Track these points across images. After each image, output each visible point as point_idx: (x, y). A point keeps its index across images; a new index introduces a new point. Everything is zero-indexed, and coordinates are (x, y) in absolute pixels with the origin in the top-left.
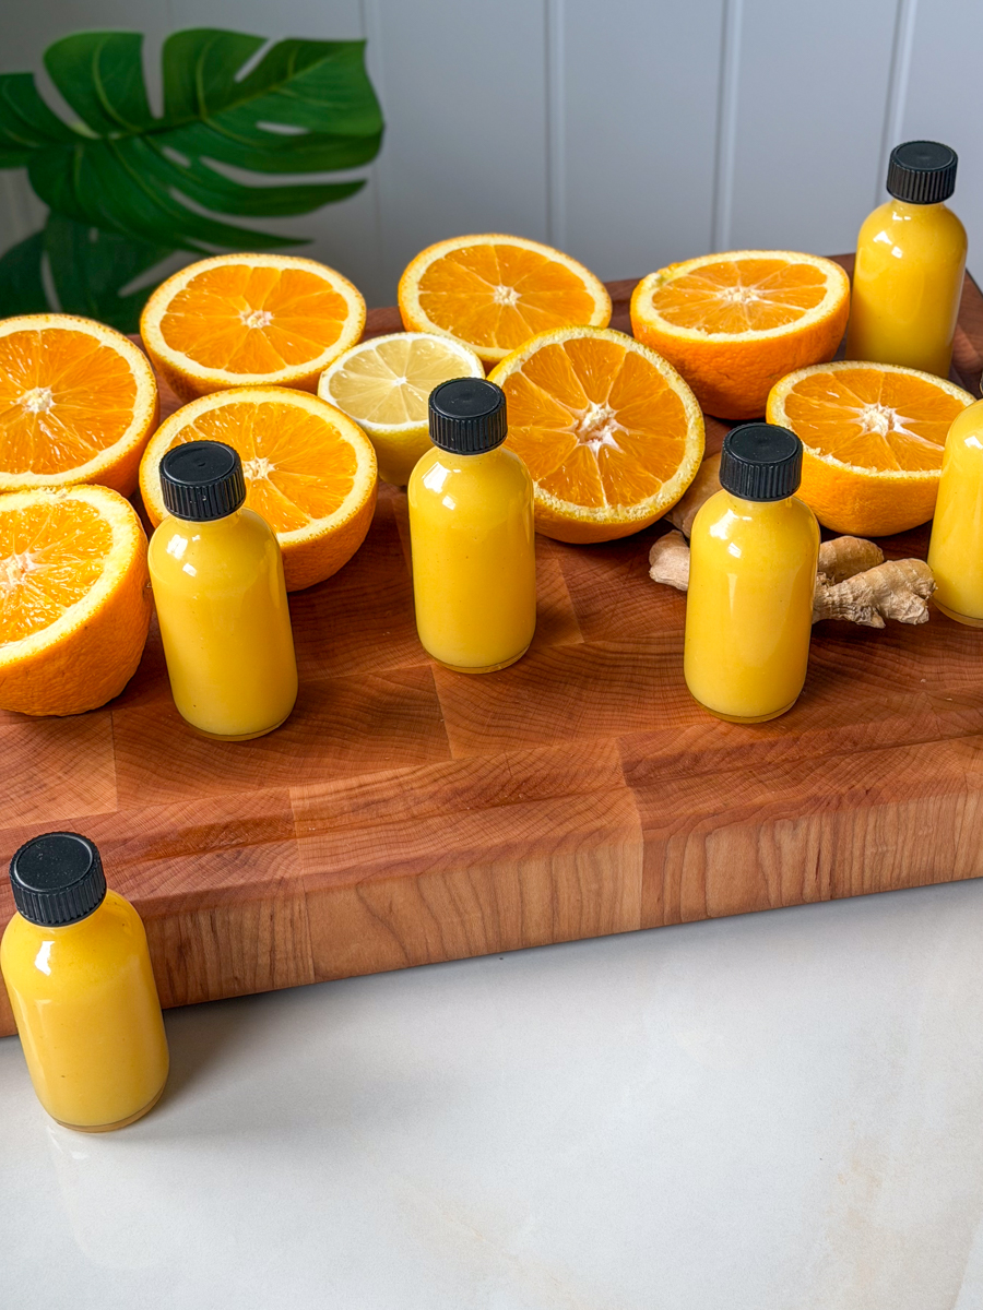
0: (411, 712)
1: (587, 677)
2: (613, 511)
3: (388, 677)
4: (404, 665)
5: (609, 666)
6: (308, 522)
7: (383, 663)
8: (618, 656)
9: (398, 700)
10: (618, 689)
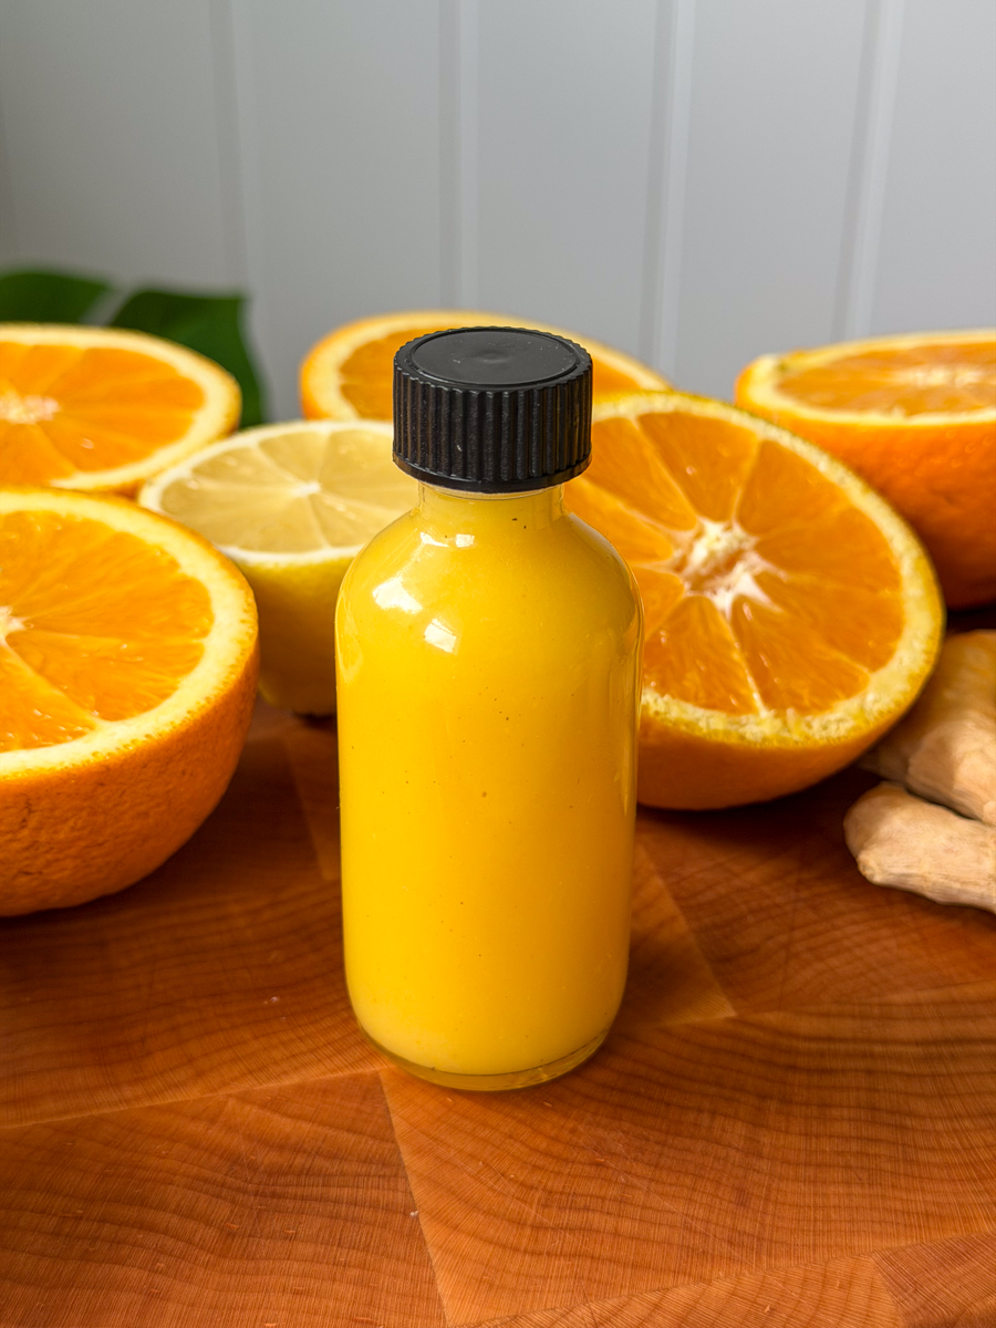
0: (334, 1192)
1: (763, 1097)
2: (778, 723)
3: (274, 1104)
4: (315, 1074)
5: (809, 1071)
6: (91, 728)
7: (262, 1068)
8: (824, 1046)
9: (299, 1161)
10: (845, 1128)
